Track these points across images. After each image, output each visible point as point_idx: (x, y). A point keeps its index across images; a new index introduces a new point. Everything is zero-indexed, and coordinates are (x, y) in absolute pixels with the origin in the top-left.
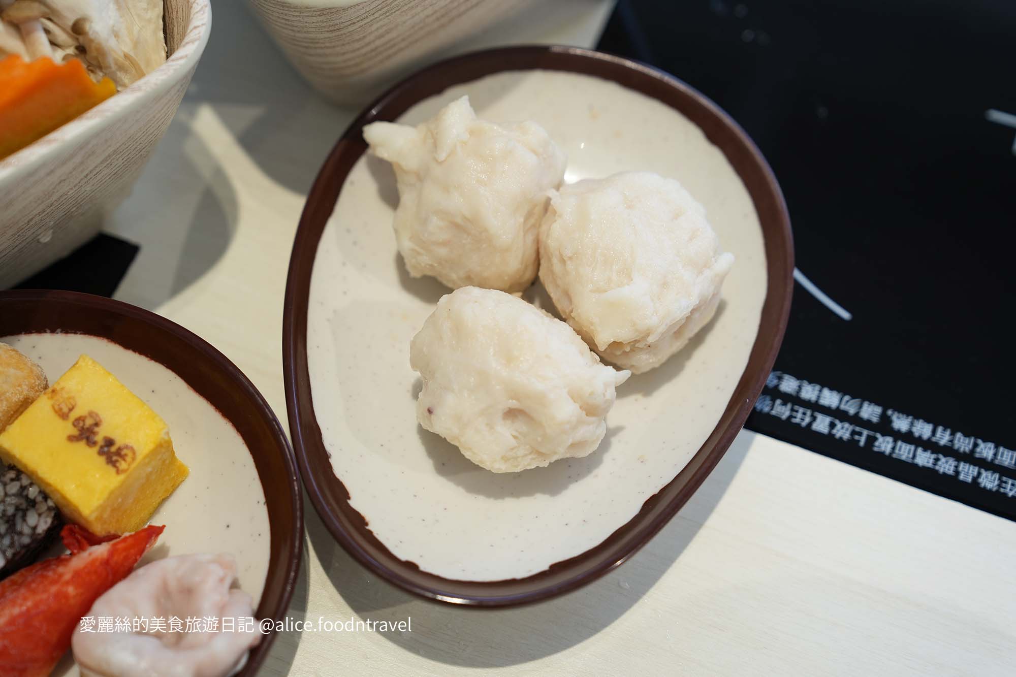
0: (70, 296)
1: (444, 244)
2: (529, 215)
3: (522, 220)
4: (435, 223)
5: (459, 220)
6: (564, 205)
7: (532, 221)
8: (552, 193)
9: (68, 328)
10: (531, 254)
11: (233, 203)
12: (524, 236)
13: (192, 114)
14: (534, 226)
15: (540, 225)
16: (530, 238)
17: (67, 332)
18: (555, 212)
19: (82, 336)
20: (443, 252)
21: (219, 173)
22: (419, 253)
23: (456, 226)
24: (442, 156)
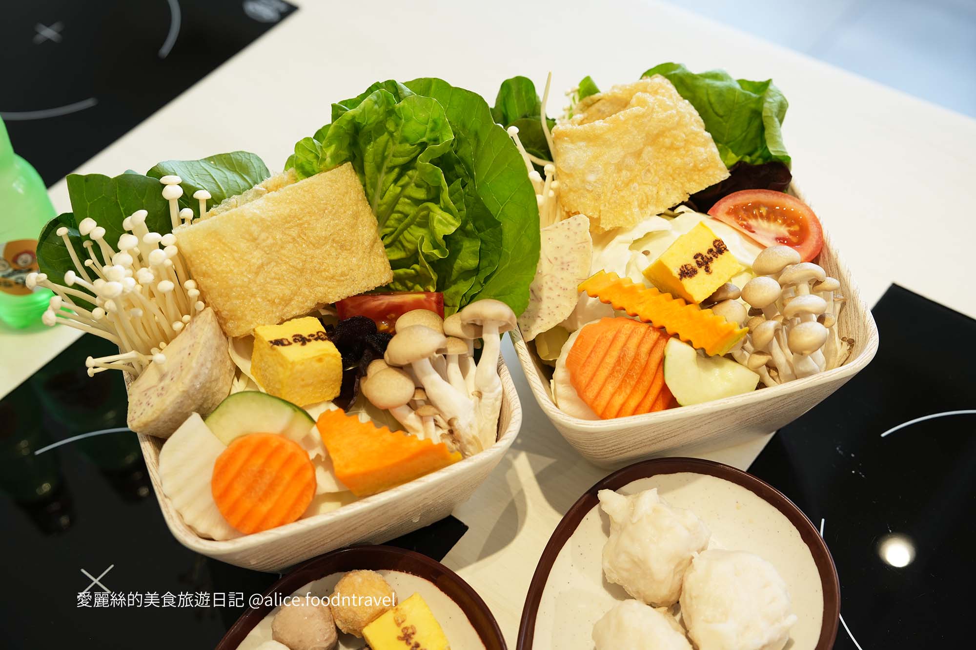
0: (419, 556)
1: (627, 570)
2: (679, 564)
3: (673, 567)
4: (623, 558)
5: (636, 560)
6: (700, 563)
7: (681, 568)
8: (695, 554)
9: (415, 572)
10: (676, 586)
11: (525, 513)
12: (674, 575)
13: (515, 457)
14: (681, 570)
15: (685, 571)
16: (678, 578)
17: (414, 575)
18: (693, 566)
19: (421, 578)
20: (625, 574)
21: (521, 492)
22: (613, 572)
23: (635, 562)
24: (635, 520)
